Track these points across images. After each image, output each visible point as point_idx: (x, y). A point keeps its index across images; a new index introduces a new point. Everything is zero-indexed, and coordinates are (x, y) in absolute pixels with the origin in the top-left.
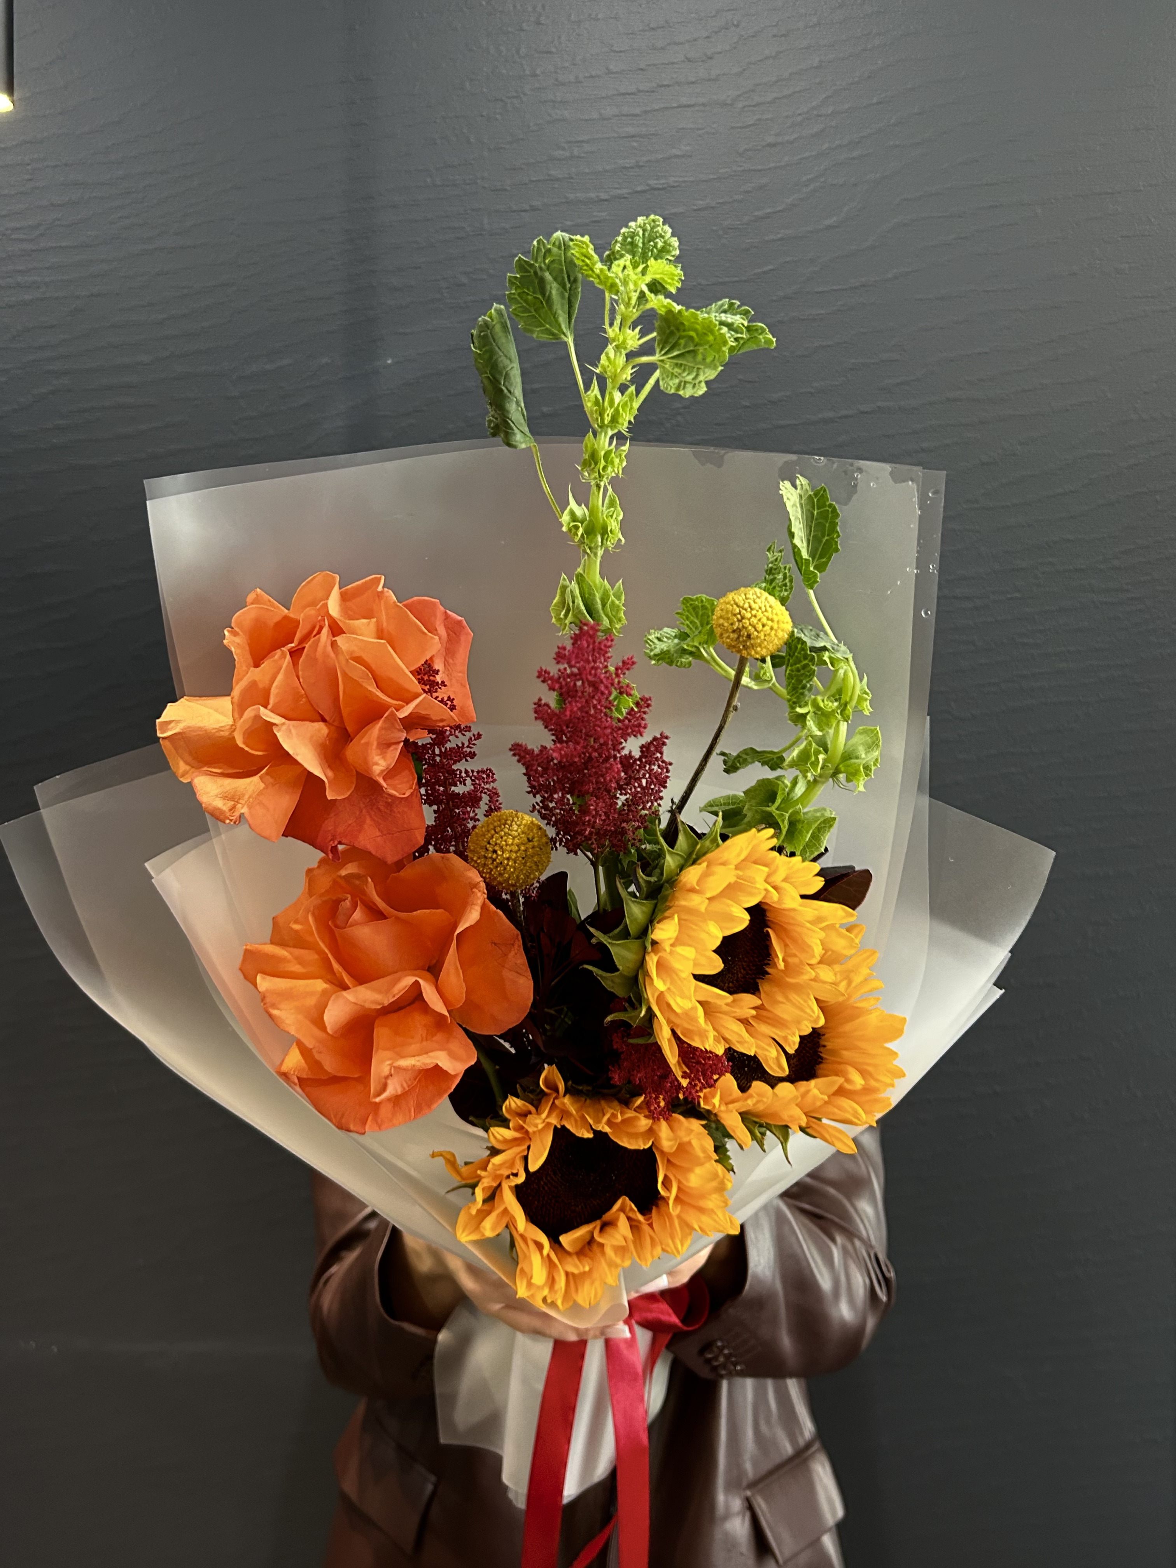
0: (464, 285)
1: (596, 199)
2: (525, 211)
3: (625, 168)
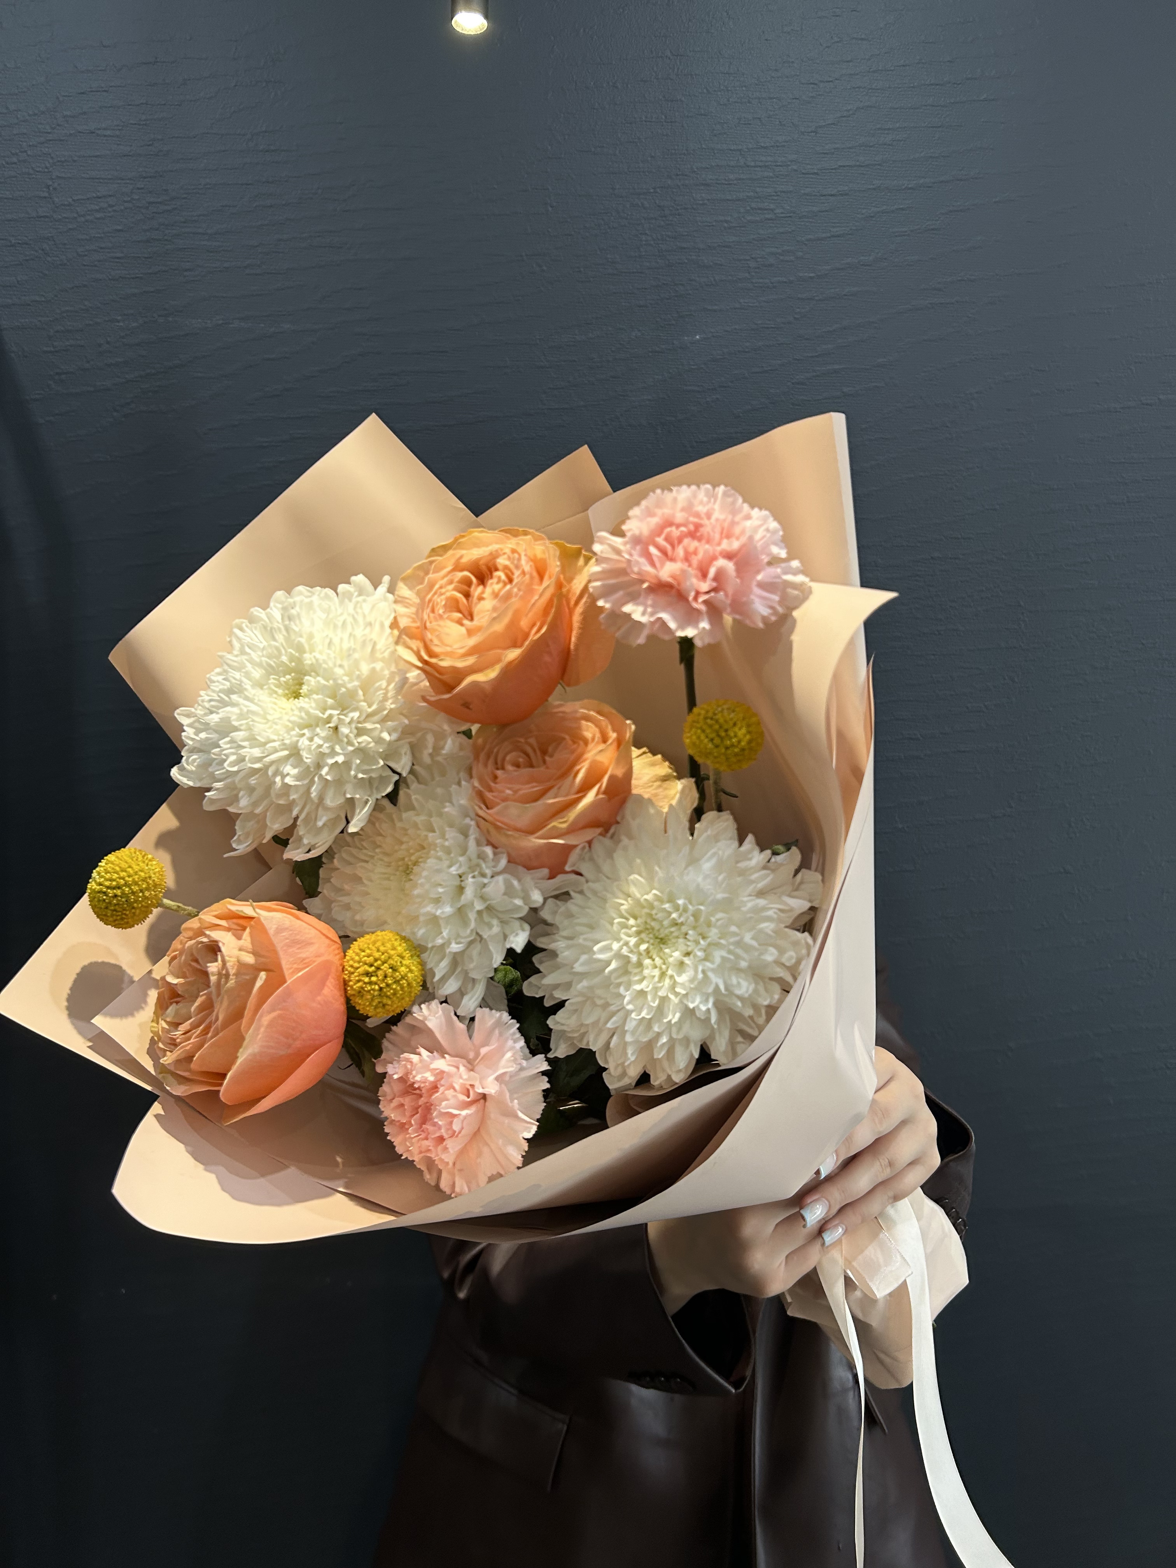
0: (771, 265)
1: (903, 187)
2: (832, 195)
3: (931, 157)
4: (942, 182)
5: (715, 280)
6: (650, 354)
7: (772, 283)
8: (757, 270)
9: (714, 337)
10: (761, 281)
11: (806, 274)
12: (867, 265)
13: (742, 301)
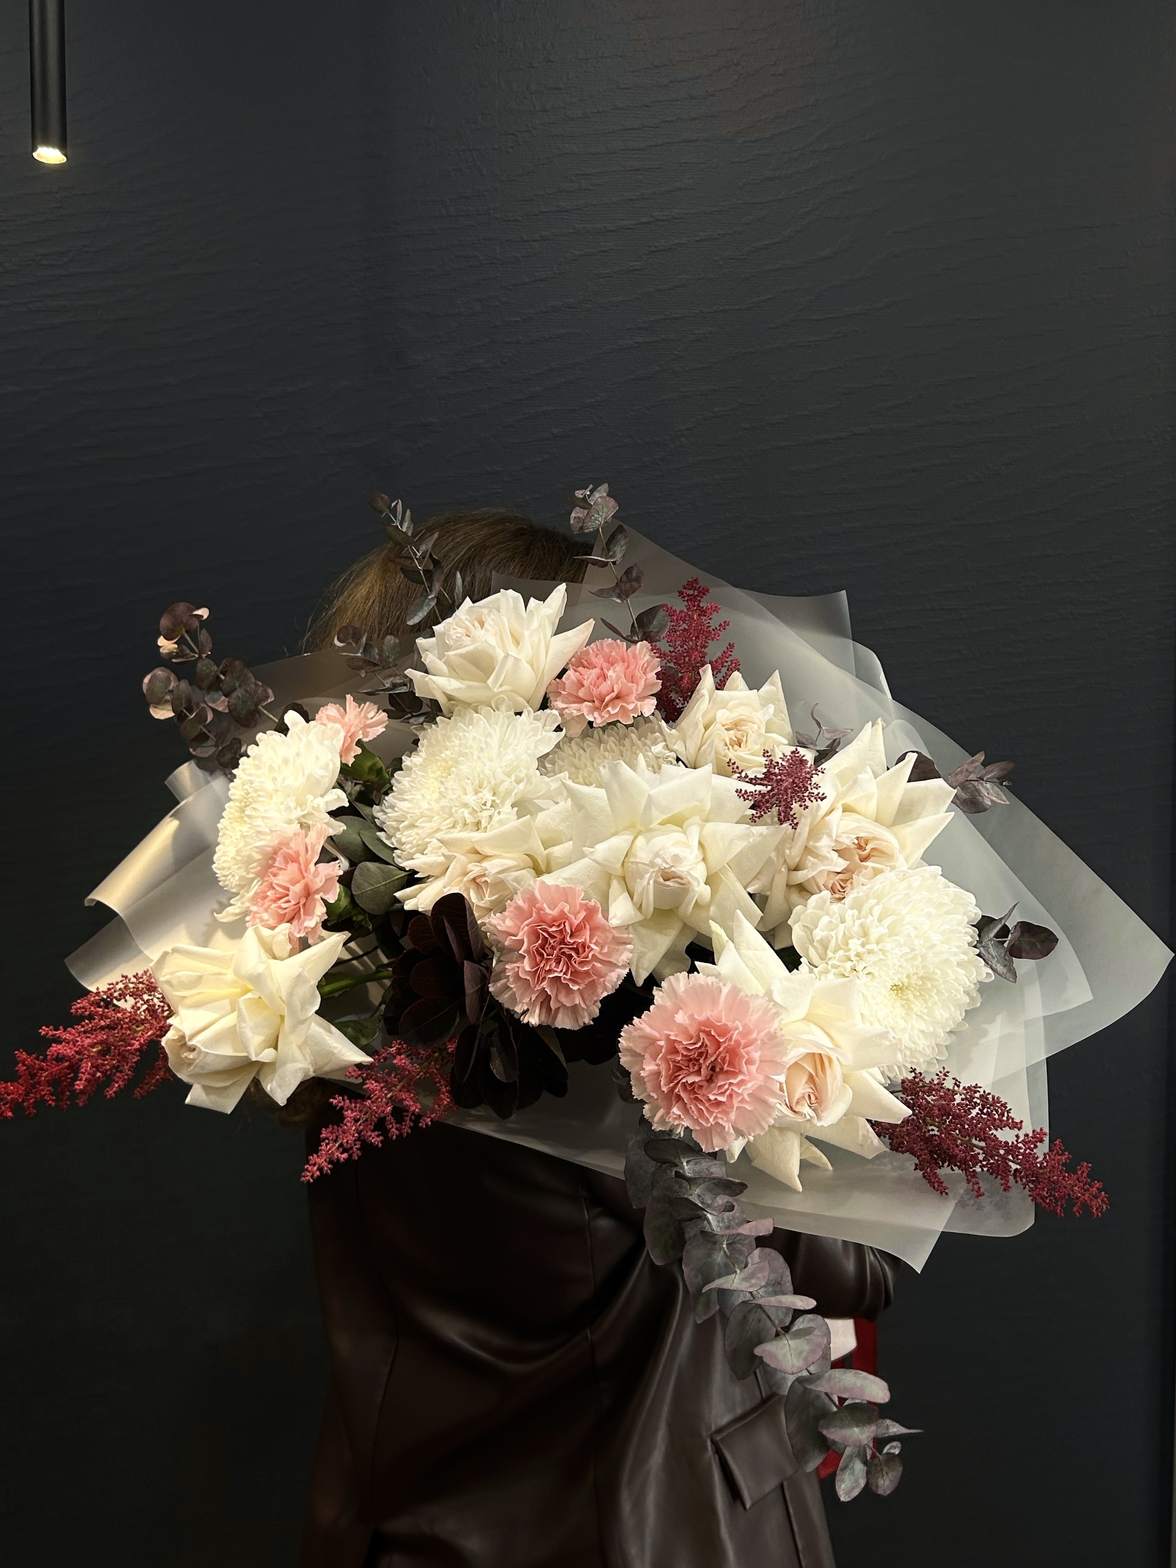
3: (631, 200)
4: (642, 223)
12: (574, 308)
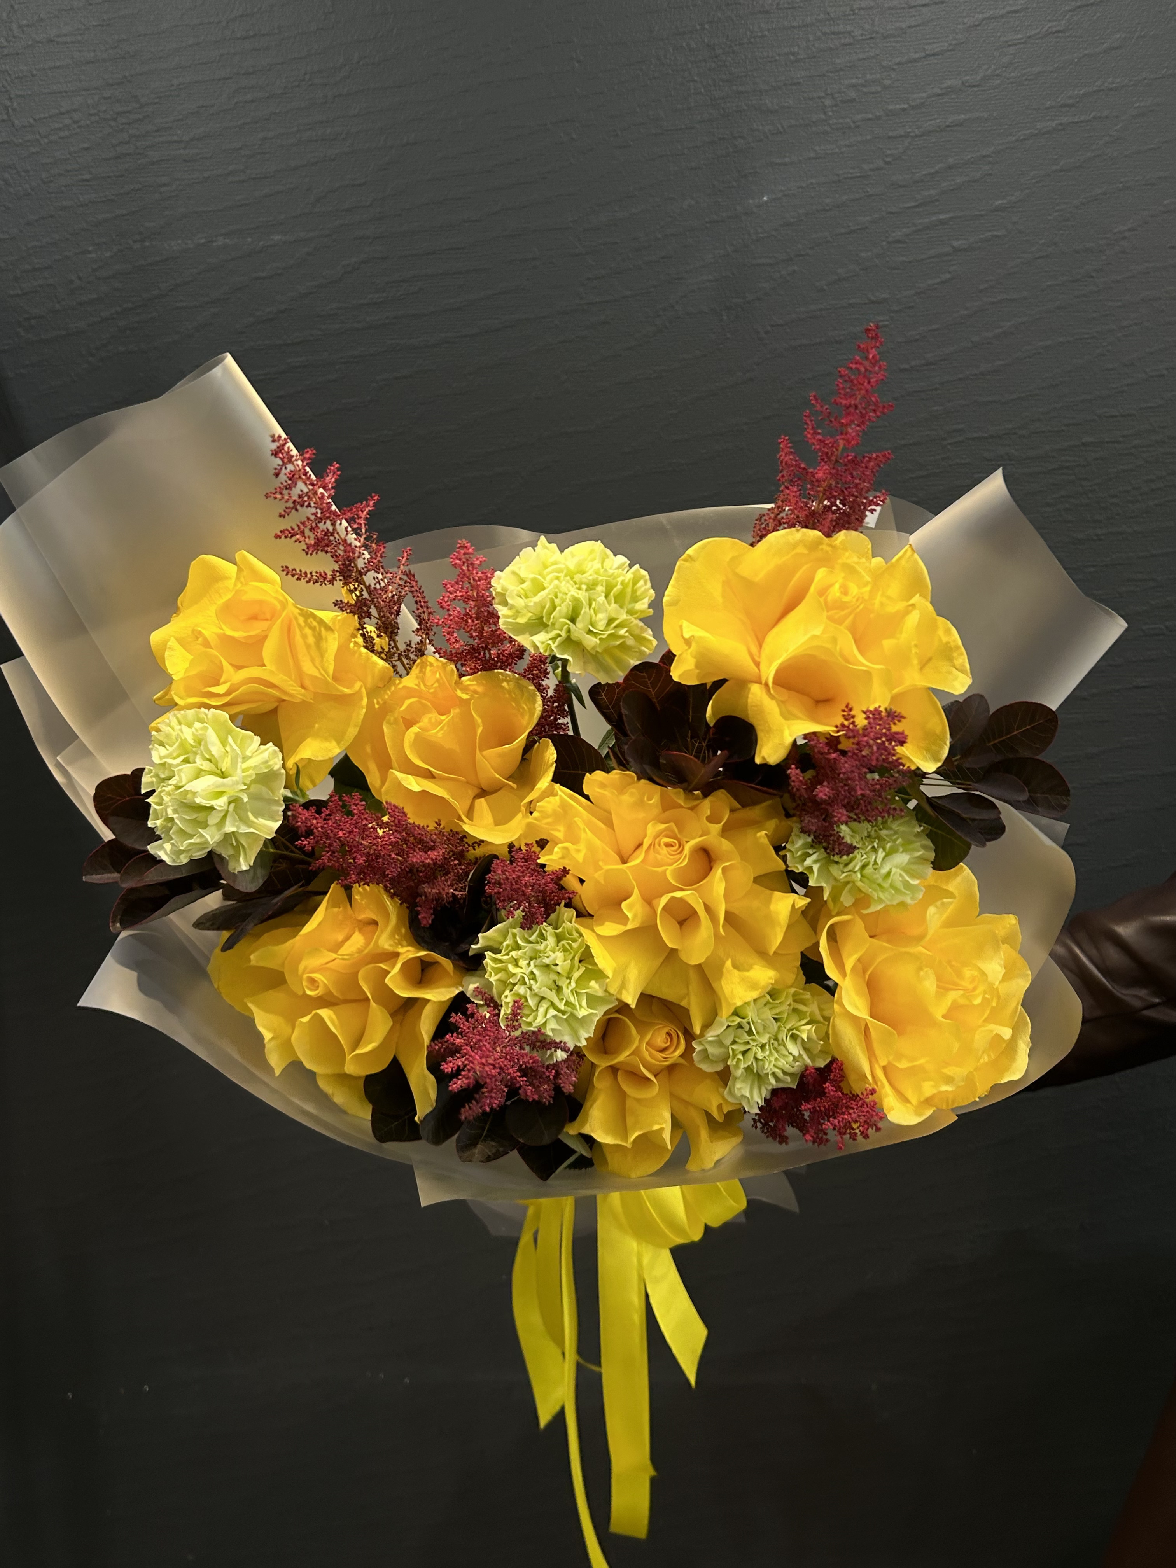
5: (783, 127)
6: (708, 225)
7: (854, 122)
8: (834, 108)
9: (785, 195)
10: (841, 121)
11: (898, 106)
13: (817, 148)
